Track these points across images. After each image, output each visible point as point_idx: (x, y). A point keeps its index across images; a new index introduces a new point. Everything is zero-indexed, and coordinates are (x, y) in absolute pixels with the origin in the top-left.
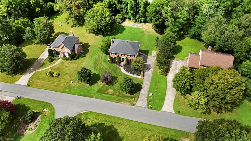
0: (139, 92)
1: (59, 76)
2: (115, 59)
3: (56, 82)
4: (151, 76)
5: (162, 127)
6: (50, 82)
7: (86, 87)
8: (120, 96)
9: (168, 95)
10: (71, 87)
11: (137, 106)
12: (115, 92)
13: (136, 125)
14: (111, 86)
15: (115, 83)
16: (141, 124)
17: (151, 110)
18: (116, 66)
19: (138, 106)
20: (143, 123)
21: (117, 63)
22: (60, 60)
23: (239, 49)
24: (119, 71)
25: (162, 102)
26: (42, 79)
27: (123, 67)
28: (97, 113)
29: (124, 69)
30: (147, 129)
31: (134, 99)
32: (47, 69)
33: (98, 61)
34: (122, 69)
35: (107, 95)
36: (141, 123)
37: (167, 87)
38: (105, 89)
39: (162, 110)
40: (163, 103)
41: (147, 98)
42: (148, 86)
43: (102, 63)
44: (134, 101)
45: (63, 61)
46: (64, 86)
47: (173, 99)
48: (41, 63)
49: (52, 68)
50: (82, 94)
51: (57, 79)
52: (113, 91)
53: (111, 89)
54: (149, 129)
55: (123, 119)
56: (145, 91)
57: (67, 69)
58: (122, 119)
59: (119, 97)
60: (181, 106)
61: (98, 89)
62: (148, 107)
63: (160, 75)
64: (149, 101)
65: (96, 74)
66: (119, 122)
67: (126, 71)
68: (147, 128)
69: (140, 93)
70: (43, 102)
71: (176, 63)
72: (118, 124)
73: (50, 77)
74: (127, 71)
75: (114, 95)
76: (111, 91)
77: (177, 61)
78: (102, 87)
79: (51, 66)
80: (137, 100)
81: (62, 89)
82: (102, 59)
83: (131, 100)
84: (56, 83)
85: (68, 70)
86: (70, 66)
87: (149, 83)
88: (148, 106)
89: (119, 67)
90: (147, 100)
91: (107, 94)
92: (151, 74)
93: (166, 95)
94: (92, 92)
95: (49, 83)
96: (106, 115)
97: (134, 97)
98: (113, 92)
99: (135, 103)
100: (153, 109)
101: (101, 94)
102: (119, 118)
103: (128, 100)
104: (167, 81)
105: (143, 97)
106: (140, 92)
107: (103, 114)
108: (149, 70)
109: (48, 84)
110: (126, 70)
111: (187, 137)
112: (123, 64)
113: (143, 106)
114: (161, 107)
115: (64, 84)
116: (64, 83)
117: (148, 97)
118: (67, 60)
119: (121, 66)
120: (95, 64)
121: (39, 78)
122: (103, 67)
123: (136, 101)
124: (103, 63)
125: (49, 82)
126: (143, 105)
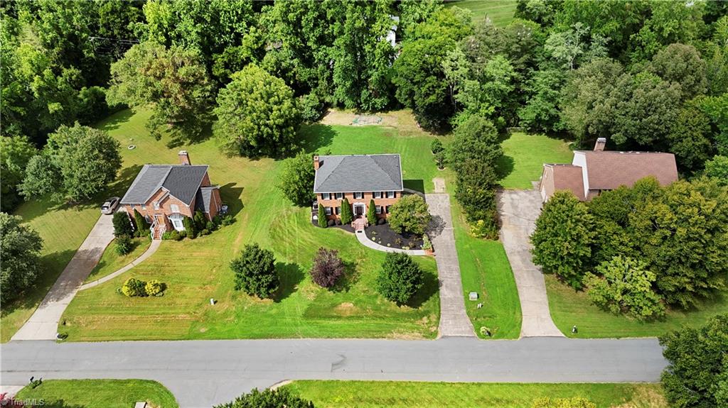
0: (435, 295)
1: (165, 292)
2: (334, 212)
3: (160, 312)
4: (452, 246)
5: (542, 384)
6: (137, 314)
7: (263, 310)
8: (380, 318)
9: (524, 288)
10: (213, 319)
11: (443, 337)
12: (361, 307)
13: (460, 394)
14: (344, 291)
15: (355, 282)
16: (475, 388)
17: (489, 341)
18: (343, 233)
19: (448, 337)
20: (479, 384)
21: (343, 223)
22: (156, 244)
23: (683, 130)
24: (355, 244)
25: (514, 313)
26: (107, 308)
27: (363, 232)
28: (324, 382)
29: (370, 237)
30: (498, 401)
31: (425, 318)
32: (117, 277)
33: (280, 227)
34: (362, 238)
35: (339, 322)
36: (473, 384)
37: (513, 269)
38: (327, 305)
39: (522, 335)
40: (518, 314)
41: (467, 308)
42: (456, 274)
43: (295, 231)
44: (430, 322)
45: (167, 243)
46: (188, 317)
47: (542, 297)
48: (93, 262)
49: (135, 271)
50: (256, 332)
51: (158, 300)
52: (355, 304)
53: (347, 300)
54: (505, 398)
55: (414, 384)
56: (453, 290)
57: (187, 266)
58: (409, 384)
59: (379, 321)
60: (573, 314)
61: (306, 307)
62: (479, 334)
63: (480, 240)
64: (477, 315)
65: (287, 264)
66: (404, 395)
67: (376, 241)
68: (497, 396)
69: (438, 297)
70: (128, 381)
71: (512, 199)
72: (401, 403)
73: (133, 299)
74: (380, 242)
75: (359, 318)
76: (347, 306)
77: (514, 196)
78: (315, 301)
79: (130, 266)
80: (439, 318)
81: (185, 330)
82: (291, 222)
83: (418, 322)
84: (157, 314)
85: (189, 269)
86: (195, 254)
87: (456, 267)
88: (478, 330)
89: (353, 234)
90: (468, 313)
91: (339, 318)
92: (451, 239)
93: (519, 290)
94: (288, 320)
95: (135, 317)
96: (354, 382)
97: (425, 312)
98: (356, 309)
99: (433, 329)
100: (497, 338)
101: (318, 321)
102: (398, 385)
103: (409, 324)
104: (505, 253)
105: (452, 308)
106: (438, 294)
107: (343, 382)
108: (441, 232)
109: (133, 322)
110: (374, 239)
111: (629, 400)
112: (360, 223)
113: (462, 332)
114: (516, 326)
115: (188, 313)
116: (188, 310)
117: (466, 304)
118: (181, 237)
119: (356, 232)
120: (273, 237)
121: (96, 309)
122: (301, 242)
123: (437, 324)
124: (297, 232)
125: (133, 314)
126: (460, 330)
